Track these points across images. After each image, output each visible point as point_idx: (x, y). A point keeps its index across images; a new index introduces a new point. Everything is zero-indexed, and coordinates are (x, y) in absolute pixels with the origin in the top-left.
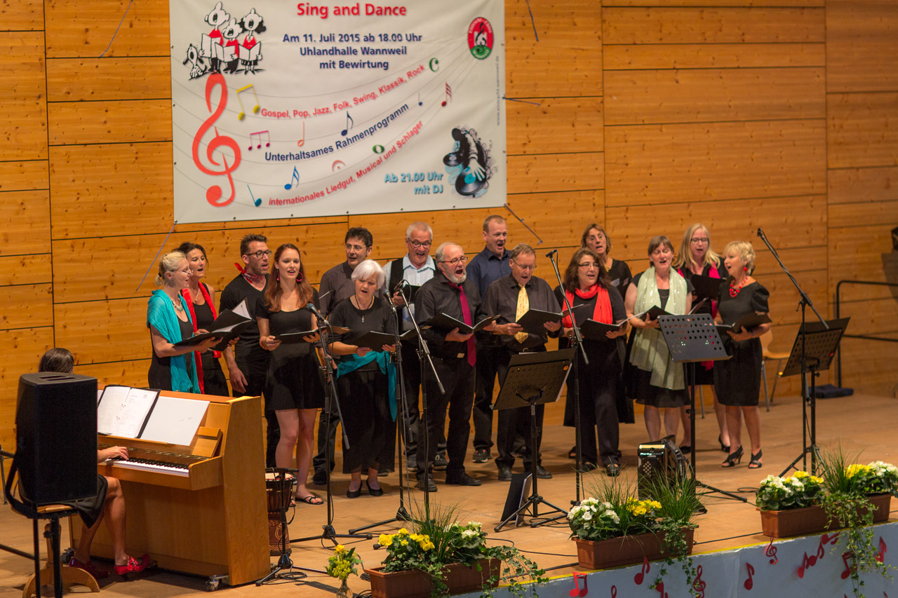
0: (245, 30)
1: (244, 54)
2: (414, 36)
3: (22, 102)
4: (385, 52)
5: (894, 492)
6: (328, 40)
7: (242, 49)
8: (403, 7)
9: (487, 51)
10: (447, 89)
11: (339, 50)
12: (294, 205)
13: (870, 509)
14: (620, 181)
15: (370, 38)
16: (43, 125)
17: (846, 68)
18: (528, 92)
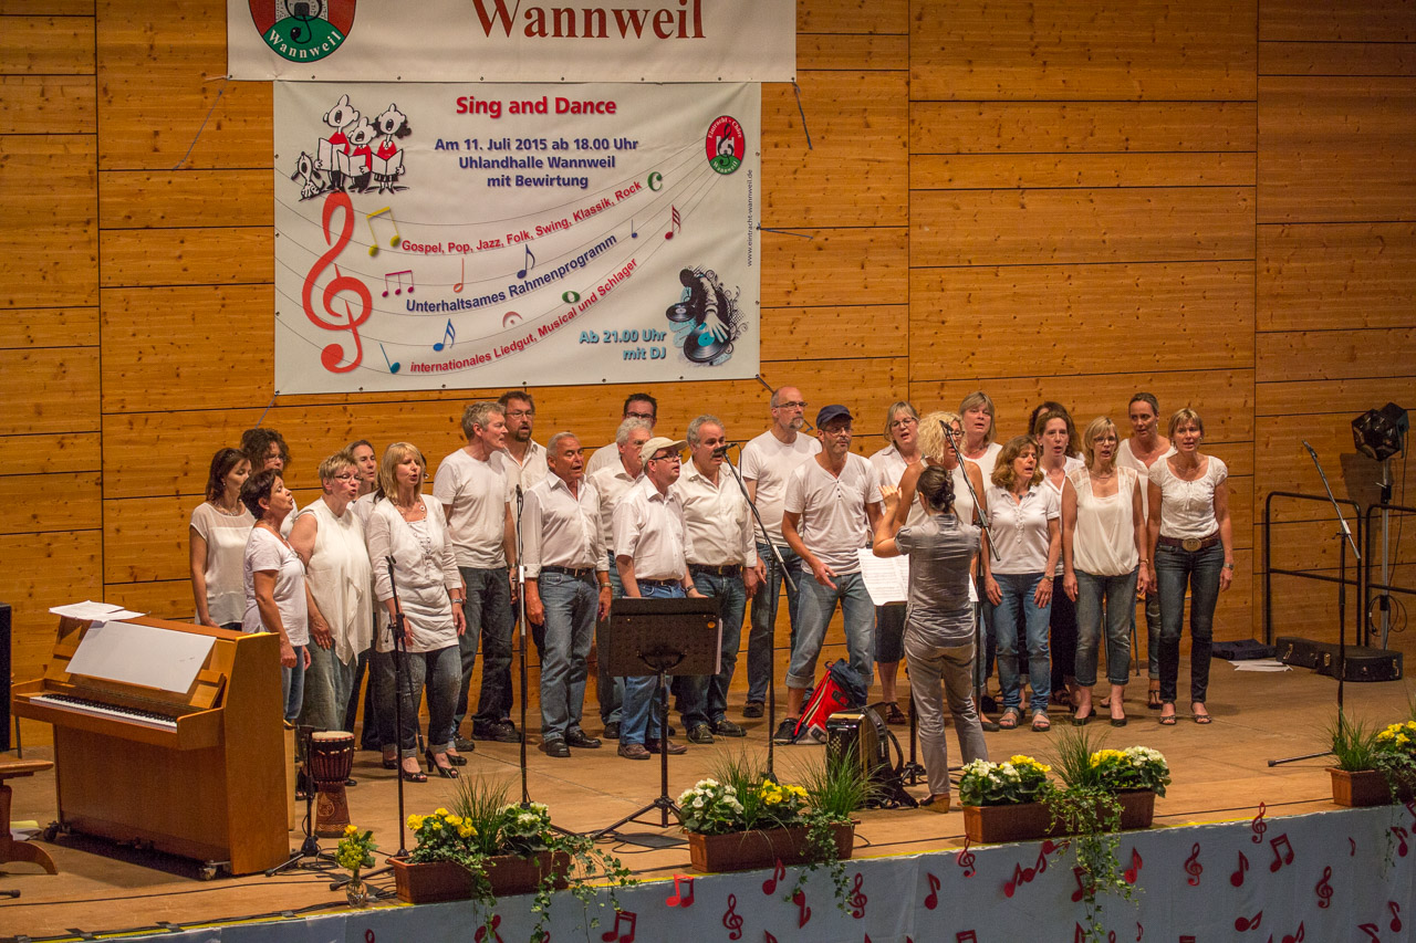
0: (380, 133)
1: (379, 165)
2: (626, 143)
3: (63, 229)
4: (582, 164)
5: (1159, 788)
6: (500, 148)
7: (376, 160)
8: (612, 103)
9: (735, 163)
10: (674, 215)
11: (516, 161)
12: (447, 372)
14: (933, 345)
15: (561, 145)
16: (93, 259)
17: (1289, 188)
18: (795, 221)
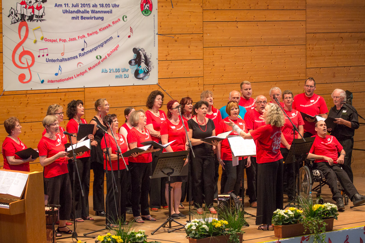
1: (36, 12)
2: (116, 5)
4: (102, 12)
5: (335, 217)
6: (76, 7)
7: (36, 10)
9: (150, 12)
10: (131, 29)
11: (81, 11)
12: (59, 83)
13: (324, 225)
14: (211, 73)
15: (95, 6)
17: (315, 21)
18: (168, 32)
